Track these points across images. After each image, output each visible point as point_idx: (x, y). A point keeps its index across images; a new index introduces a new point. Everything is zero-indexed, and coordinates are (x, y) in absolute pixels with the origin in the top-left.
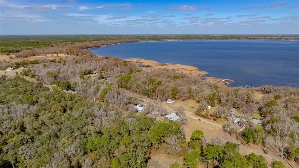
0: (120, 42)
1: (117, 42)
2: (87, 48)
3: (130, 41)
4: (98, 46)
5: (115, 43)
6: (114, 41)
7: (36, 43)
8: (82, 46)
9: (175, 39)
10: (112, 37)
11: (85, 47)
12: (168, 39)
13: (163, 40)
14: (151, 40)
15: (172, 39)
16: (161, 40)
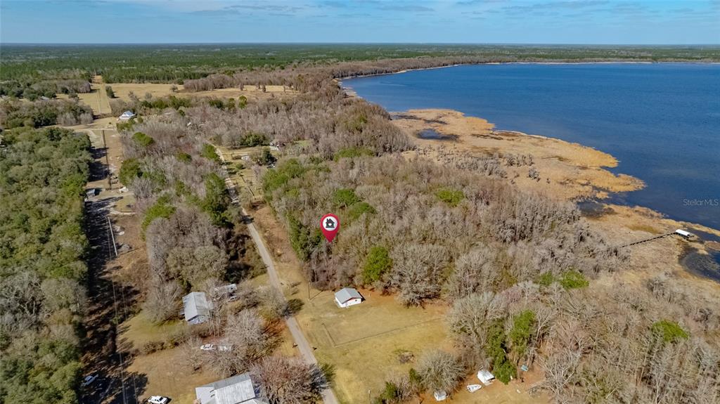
0: (454, 64)
1: (445, 62)
2: (357, 74)
3: (483, 60)
4: (386, 72)
5: (439, 65)
6: (438, 60)
7: (269, 59)
8: (345, 69)
9: (627, 57)
10: (448, 49)
11: (350, 73)
12: (602, 57)
13: (585, 61)
14: (546, 60)
15: (616, 59)
16: (577, 61)
